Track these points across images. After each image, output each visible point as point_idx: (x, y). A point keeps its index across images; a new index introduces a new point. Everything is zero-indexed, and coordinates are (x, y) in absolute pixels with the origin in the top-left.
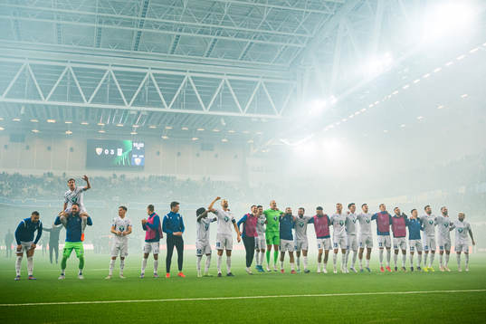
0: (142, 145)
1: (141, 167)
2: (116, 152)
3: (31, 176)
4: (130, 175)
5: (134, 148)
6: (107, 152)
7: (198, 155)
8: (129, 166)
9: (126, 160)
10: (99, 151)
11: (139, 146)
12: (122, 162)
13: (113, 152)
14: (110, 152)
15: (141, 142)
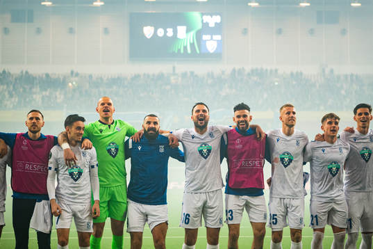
0: (217, 19)
1: (217, 56)
2: (175, 32)
3: (47, 75)
4: (201, 69)
5: (205, 25)
6: (160, 32)
7: (312, 32)
8: (197, 54)
9: (192, 45)
10: (148, 31)
11: (213, 20)
12: (185, 48)
13: (170, 32)
14: (166, 32)
15: (216, 14)
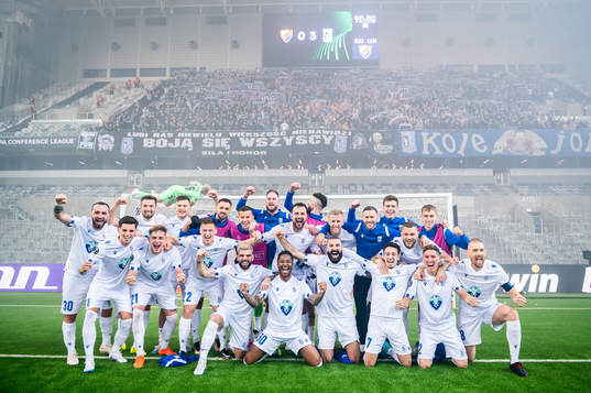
0: (372, 19)
1: (373, 63)
2: (320, 36)
5: (357, 26)
6: (301, 36)
8: (348, 60)
9: (341, 51)
10: (286, 35)
11: (367, 21)
12: (332, 54)
13: (313, 36)
14: (308, 36)
15: (371, 14)
